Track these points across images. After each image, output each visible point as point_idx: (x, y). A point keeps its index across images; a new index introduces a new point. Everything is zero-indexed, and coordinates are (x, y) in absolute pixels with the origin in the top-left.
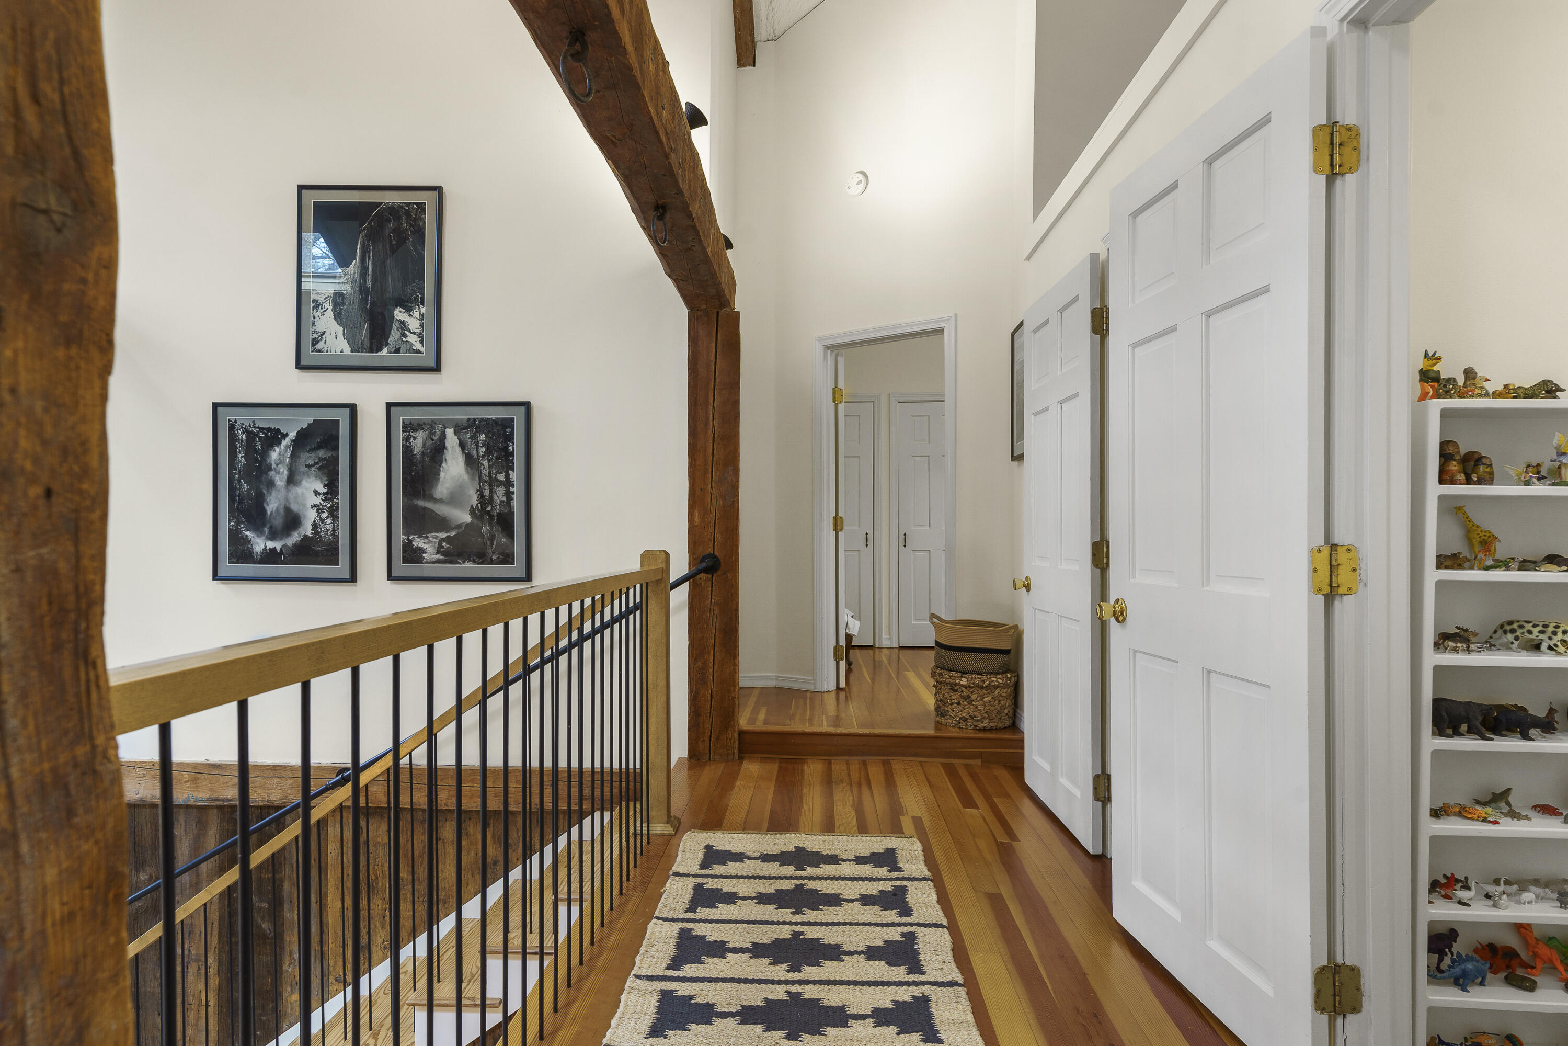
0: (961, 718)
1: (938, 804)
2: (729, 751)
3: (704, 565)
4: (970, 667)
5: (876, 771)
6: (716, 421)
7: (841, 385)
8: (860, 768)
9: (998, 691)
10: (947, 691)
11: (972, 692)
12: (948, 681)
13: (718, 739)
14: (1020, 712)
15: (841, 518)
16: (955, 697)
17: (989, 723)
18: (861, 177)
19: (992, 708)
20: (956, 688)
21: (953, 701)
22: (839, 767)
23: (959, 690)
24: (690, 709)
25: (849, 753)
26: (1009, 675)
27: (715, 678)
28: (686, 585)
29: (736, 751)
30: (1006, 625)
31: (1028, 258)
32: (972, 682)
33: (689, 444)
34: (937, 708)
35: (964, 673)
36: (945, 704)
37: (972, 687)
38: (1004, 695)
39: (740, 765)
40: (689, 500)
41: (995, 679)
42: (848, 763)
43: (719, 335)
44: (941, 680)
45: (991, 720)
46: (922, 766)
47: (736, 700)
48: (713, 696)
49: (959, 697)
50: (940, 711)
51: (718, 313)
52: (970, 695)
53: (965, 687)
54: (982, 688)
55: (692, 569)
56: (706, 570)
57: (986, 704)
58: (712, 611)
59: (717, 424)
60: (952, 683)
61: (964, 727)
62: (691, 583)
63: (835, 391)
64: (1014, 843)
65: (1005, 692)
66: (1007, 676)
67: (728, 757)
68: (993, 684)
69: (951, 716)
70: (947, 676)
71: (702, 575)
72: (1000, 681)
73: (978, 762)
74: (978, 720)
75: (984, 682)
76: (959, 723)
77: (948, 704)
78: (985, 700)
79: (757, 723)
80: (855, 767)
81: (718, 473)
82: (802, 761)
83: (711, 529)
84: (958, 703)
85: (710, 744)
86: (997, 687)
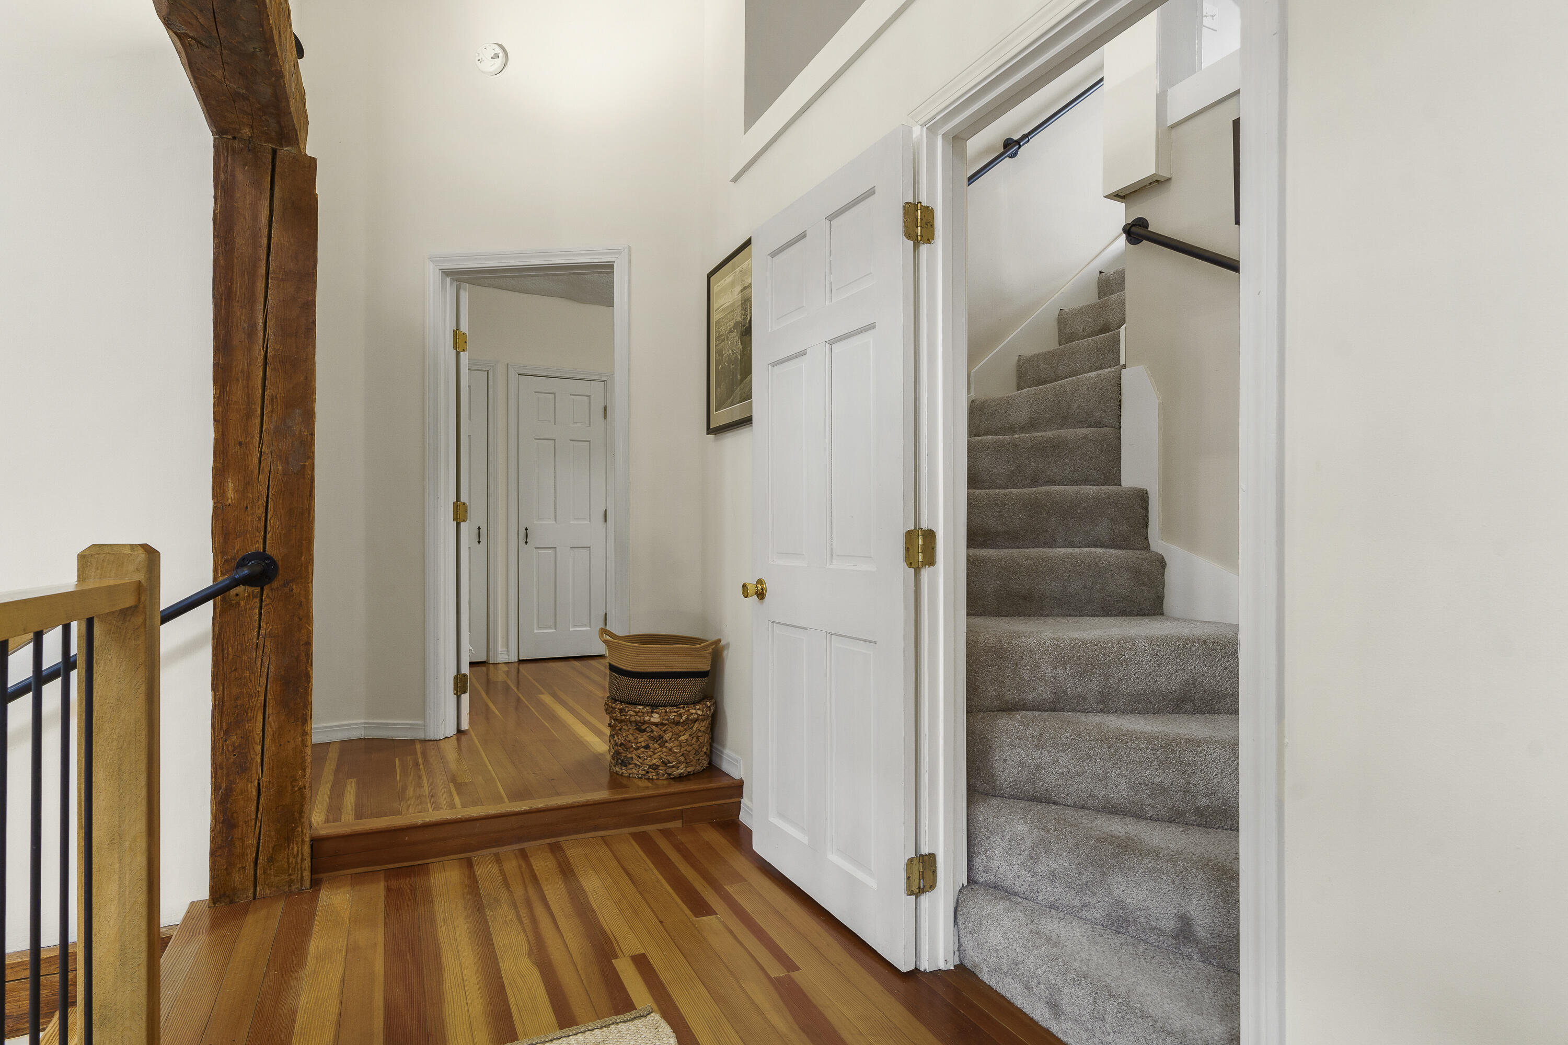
0: (650, 766)
1: (658, 918)
2: (293, 877)
3: (246, 571)
4: (661, 697)
5: (543, 863)
6: (271, 331)
7: (464, 328)
8: (520, 867)
9: (696, 725)
10: (631, 732)
11: (665, 731)
12: (633, 719)
13: (271, 859)
14: (719, 747)
15: (464, 504)
16: (642, 739)
17: (686, 767)
18: (498, 50)
19: (690, 748)
20: (643, 727)
21: (639, 745)
22: (486, 870)
23: (648, 729)
24: (215, 818)
25: (499, 842)
26: (709, 704)
27: (266, 760)
28: (207, 609)
29: (307, 874)
30: (707, 641)
31: (735, 180)
32: (666, 717)
33: (214, 365)
34: (616, 755)
35: (654, 706)
36: (628, 749)
37: (665, 725)
38: (703, 729)
39: (314, 898)
40: (214, 461)
41: (694, 711)
42: (498, 859)
43: (277, 189)
44: (623, 717)
45: (688, 764)
46: (606, 843)
47: (307, 791)
48: (263, 790)
49: (648, 739)
50: (620, 756)
51: (274, 152)
52: (663, 735)
53: (656, 725)
54: (678, 723)
55: (220, 579)
56: (247, 581)
57: (683, 745)
58: (261, 647)
59: (272, 338)
60: (640, 722)
61: (654, 777)
62: (219, 604)
63: (457, 333)
64: (795, 975)
65: (702, 726)
66: (706, 705)
67: (290, 886)
68: (691, 717)
69: (636, 765)
70: (631, 713)
71: (240, 589)
72: (700, 713)
73: (678, 824)
74: (673, 767)
75: (681, 715)
76: (648, 772)
77: (631, 749)
78: (681, 739)
79: (343, 817)
80: (511, 865)
81: (275, 418)
82: (424, 870)
83: (260, 511)
84: (647, 747)
85: (255, 871)
86: (695, 721)
